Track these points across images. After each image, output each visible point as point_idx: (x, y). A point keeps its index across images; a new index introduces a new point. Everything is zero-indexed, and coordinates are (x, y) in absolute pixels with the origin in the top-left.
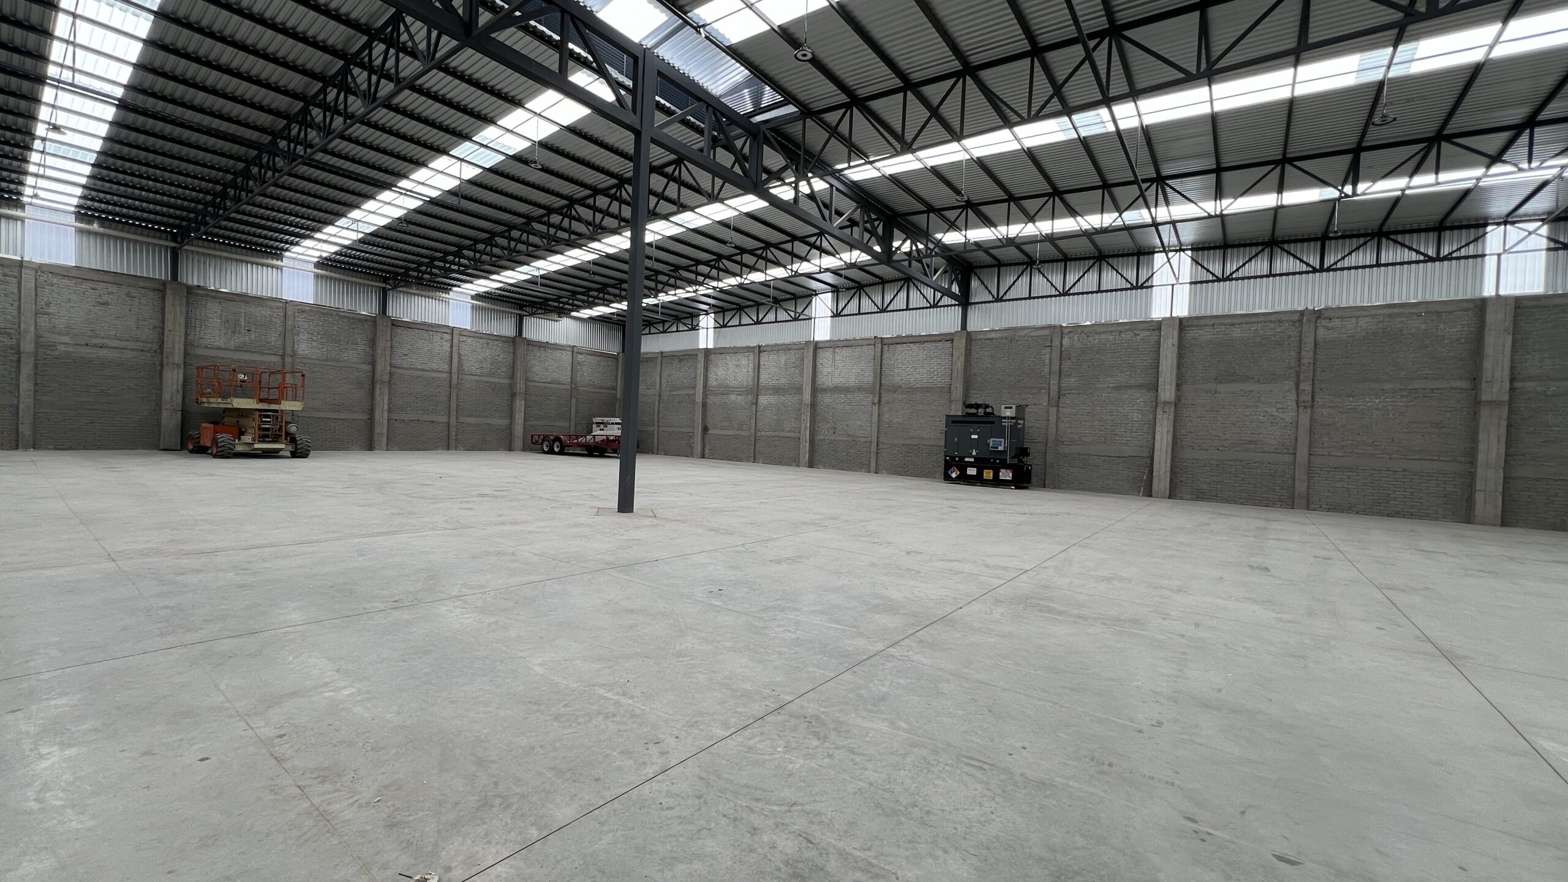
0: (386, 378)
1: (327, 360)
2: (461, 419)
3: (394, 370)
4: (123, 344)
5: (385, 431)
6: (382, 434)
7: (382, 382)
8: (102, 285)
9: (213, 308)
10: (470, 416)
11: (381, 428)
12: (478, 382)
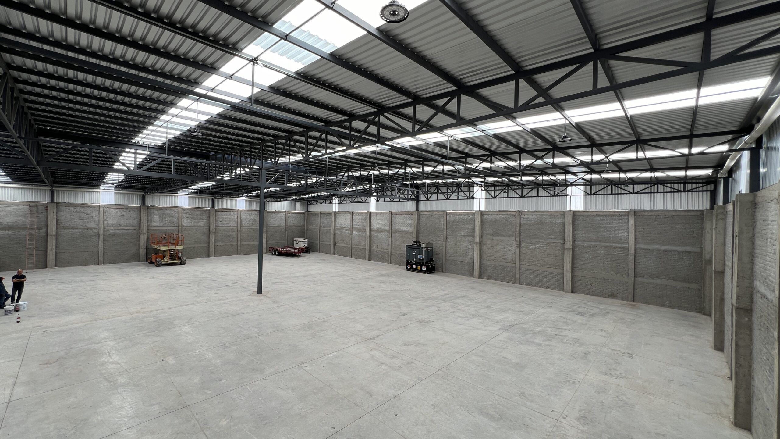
0: (214, 230)
1: (193, 226)
2: (242, 243)
3: (216, 227)
4: (128, 228)
5: (214, 250)
6: (212, 251)
7: (213, 232)
8: (122, 209)
9: (156, 212)
10: (245, 242)
11: (212, 249)
12: (248, 228)
